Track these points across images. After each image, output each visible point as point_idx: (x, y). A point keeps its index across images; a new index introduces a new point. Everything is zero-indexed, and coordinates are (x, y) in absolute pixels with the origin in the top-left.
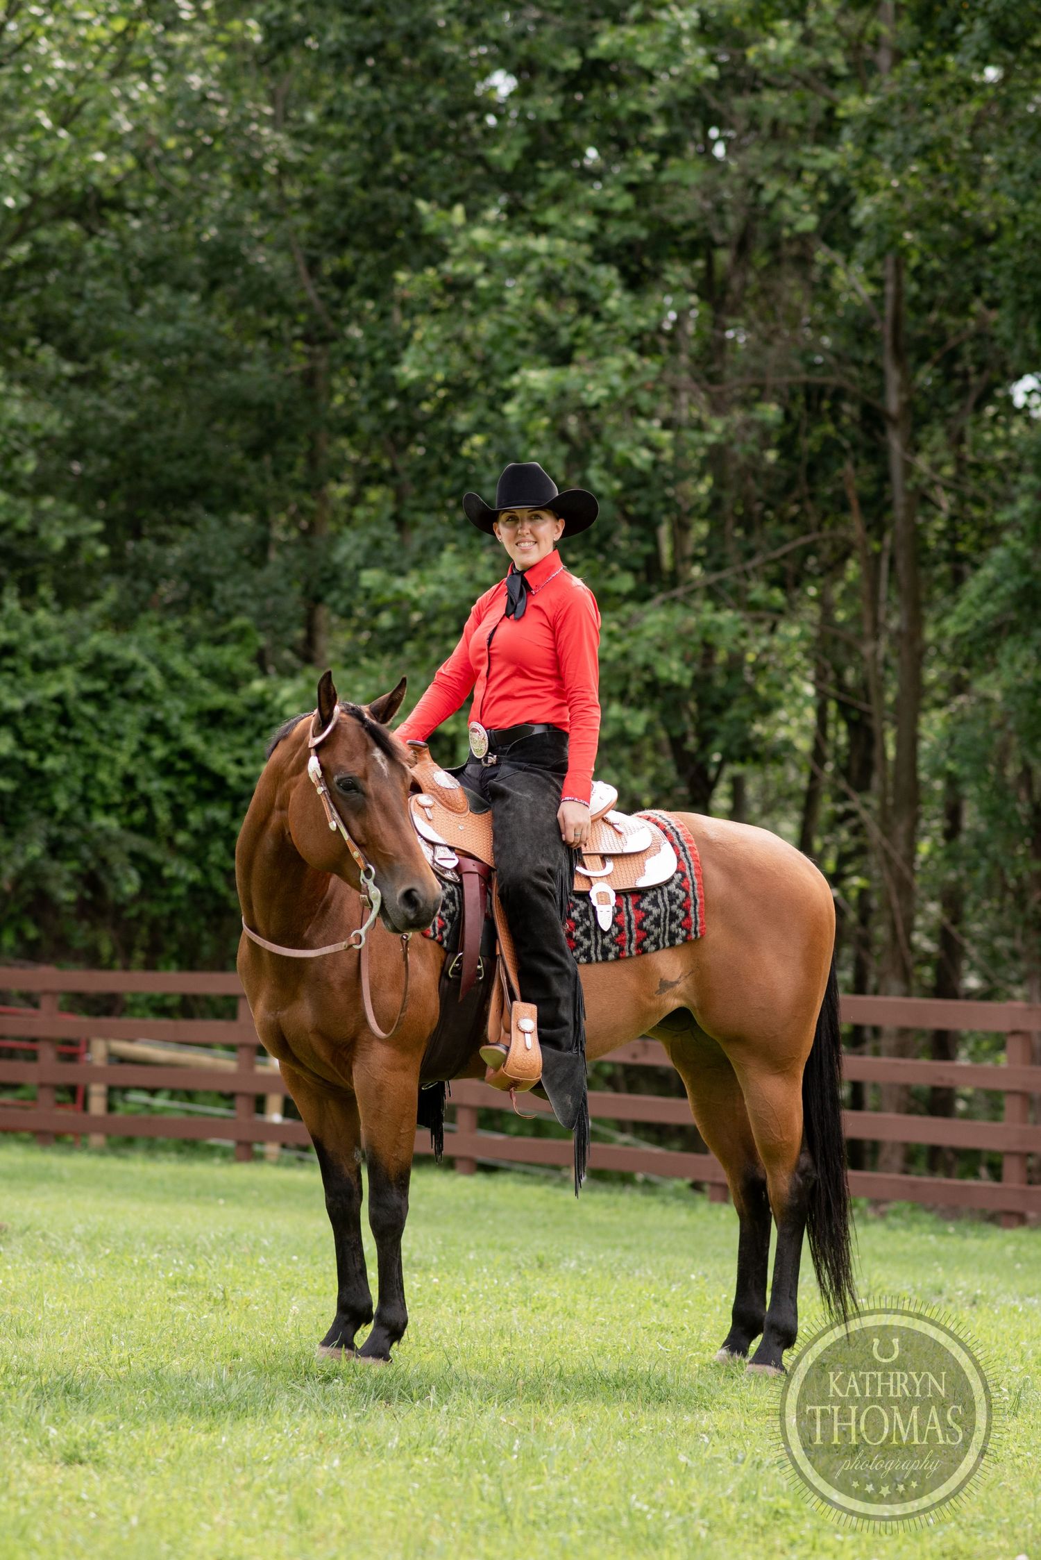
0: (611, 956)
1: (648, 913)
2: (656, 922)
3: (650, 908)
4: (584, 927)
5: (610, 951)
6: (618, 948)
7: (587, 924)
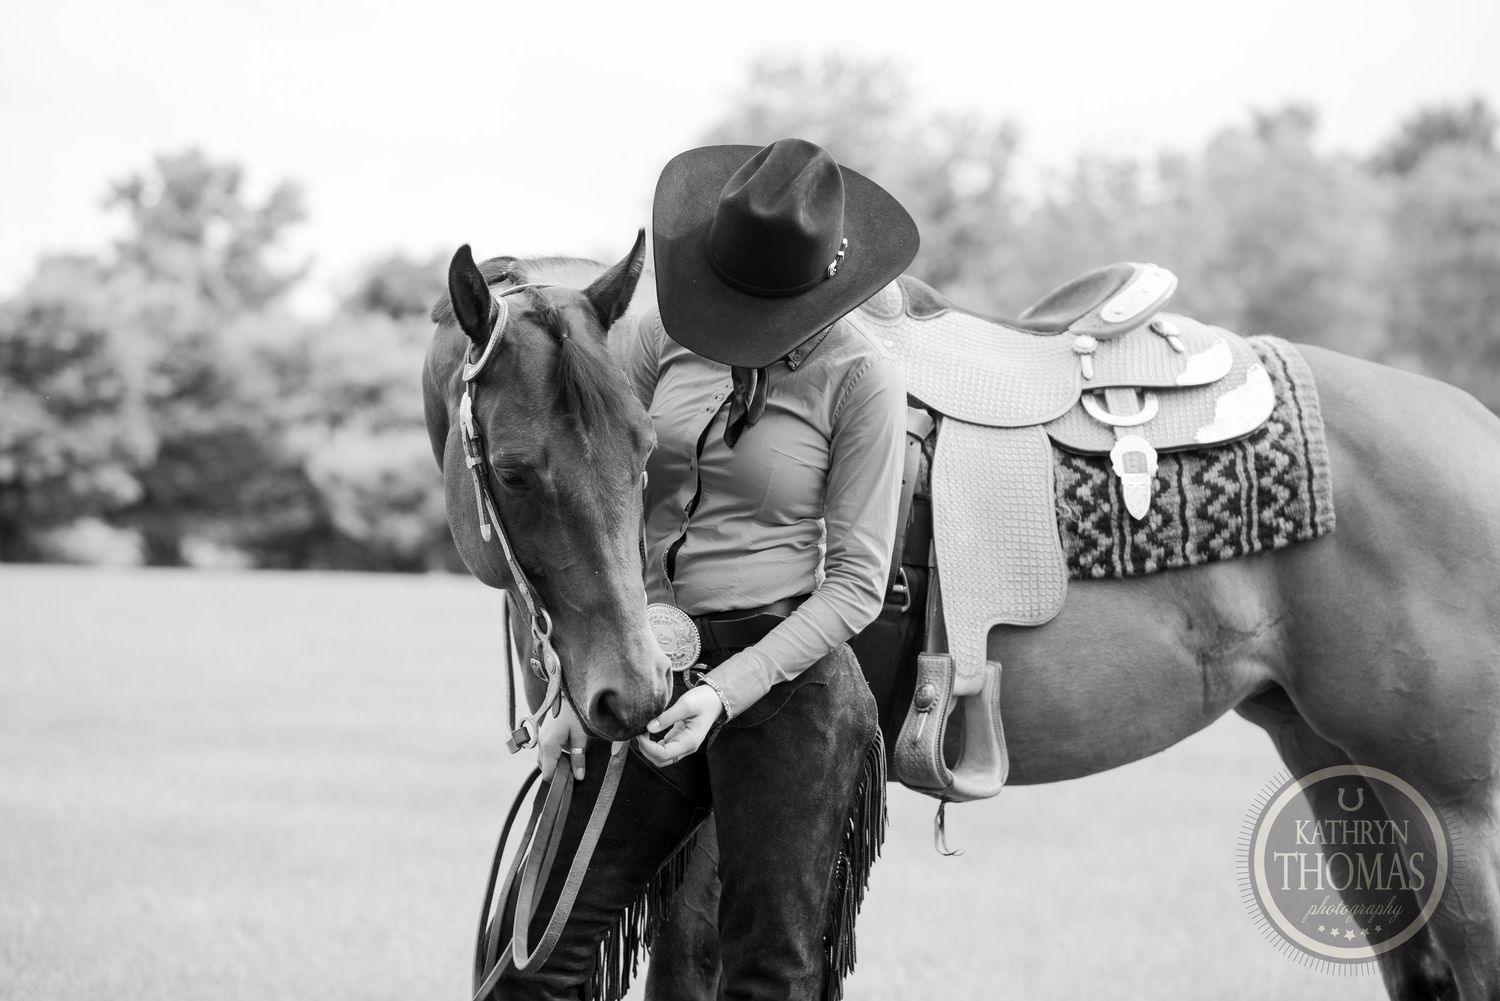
0: (1151, 565)
1: (1217, 491)
2: (1233, 506)
3: (1222, 481)
4: (1099, 513)
5: (1148, 555)
6: (1162, 551)
7: (1106, 508)
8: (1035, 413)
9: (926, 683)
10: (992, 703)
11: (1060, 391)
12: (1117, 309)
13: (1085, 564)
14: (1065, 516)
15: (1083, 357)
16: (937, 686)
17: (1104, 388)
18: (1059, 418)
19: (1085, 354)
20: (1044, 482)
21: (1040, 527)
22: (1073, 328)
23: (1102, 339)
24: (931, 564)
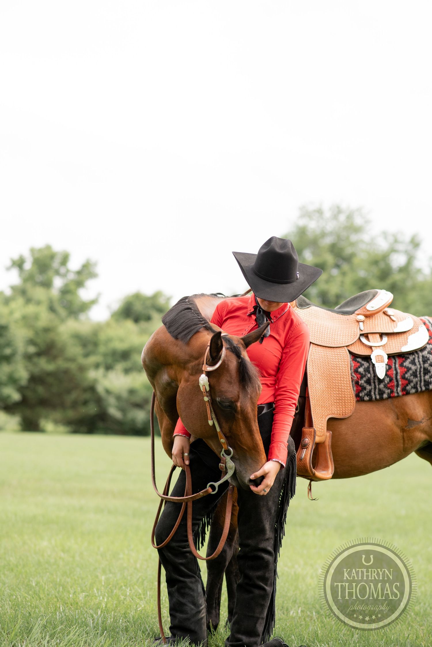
0: (385, 396)
1: (409, 369)
4: (367, 377)
5: (384, 392)
6: (389, 391)
7: (369, 375)
8: (343, 342)
9: (305, 438)
10: (328, 446)
11: (352, 335)
12: (372, 306)
13: (362, 396)
14: (354, 379)
15: (360, 323)
16: (309, 439)
17: (368, 334)
18: (351, 344)
19: (361, 322)
20: (347, 367)
21: (346, 383)
22: (356, 312)
23: (367, 316)
24: (307, 396)
